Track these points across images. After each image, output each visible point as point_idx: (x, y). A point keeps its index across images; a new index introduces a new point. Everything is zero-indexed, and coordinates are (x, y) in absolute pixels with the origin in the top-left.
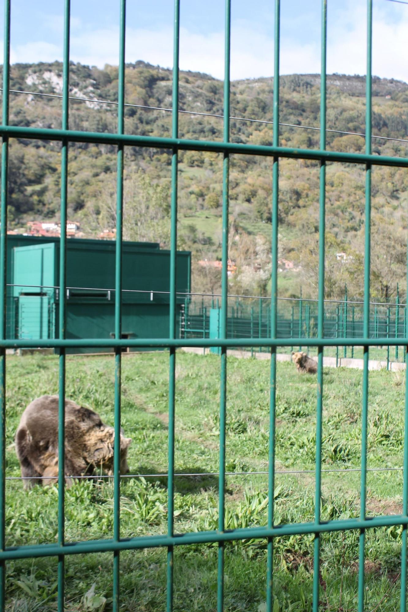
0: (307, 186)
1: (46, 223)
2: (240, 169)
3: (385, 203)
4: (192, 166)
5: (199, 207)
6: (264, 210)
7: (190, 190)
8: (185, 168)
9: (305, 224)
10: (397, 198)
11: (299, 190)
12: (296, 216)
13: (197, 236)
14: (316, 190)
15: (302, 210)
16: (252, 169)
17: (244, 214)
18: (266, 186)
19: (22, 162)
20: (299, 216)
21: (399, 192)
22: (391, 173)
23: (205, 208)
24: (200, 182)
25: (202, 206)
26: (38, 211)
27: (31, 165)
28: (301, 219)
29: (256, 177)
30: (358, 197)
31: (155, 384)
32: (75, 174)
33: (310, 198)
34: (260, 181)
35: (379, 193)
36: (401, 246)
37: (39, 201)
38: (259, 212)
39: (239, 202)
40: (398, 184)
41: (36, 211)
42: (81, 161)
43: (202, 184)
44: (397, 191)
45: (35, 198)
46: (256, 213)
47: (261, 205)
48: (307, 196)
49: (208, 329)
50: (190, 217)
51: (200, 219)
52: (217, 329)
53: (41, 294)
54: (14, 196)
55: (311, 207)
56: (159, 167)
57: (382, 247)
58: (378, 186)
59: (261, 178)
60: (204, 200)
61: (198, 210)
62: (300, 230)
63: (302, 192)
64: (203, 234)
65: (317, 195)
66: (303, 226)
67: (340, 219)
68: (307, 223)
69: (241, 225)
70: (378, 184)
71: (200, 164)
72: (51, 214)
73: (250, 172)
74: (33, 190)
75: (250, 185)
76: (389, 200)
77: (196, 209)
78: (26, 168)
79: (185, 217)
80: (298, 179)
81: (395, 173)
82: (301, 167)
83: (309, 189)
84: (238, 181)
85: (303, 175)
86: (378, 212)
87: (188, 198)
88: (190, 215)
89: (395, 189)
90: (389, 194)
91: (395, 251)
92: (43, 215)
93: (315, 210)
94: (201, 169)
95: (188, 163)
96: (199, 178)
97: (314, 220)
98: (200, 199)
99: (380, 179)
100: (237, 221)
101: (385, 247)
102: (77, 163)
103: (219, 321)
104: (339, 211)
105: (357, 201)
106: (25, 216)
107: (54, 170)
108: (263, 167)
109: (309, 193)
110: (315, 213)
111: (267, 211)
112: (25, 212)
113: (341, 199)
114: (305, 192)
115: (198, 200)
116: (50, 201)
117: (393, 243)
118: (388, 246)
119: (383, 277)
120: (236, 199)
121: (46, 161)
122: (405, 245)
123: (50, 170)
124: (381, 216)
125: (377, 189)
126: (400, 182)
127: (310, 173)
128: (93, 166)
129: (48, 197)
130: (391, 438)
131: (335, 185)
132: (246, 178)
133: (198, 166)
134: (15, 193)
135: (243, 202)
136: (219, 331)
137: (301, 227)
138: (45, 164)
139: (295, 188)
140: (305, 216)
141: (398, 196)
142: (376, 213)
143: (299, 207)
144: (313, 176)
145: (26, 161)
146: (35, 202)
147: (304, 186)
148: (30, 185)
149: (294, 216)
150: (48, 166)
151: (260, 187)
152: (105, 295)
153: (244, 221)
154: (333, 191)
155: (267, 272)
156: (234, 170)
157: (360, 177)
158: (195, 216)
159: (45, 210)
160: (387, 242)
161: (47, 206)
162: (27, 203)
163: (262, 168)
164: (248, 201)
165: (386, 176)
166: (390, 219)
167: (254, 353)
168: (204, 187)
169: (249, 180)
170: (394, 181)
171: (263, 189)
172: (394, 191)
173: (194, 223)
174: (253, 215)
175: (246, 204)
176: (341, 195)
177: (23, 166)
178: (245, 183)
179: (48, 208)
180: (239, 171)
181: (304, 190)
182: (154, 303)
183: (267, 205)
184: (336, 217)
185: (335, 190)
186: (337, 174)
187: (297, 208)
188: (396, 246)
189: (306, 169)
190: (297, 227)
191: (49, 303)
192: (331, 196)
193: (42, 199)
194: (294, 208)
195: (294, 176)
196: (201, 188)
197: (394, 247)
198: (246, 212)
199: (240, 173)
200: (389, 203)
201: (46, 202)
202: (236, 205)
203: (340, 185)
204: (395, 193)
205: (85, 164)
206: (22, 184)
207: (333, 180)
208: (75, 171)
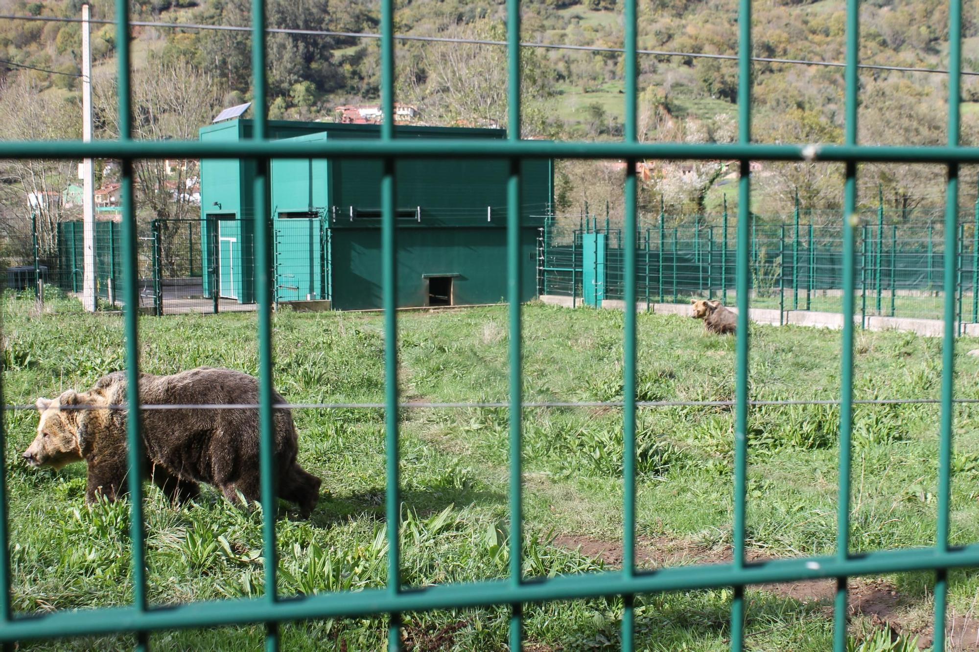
0: (785, 36)
1: (365, 107)
2: (674, 12)
3: (916, 60)
4: (597, 10)
5: (607, 76)
6: (713, 77)
7: (594, 47)
8: (585, 13)
9: (781, 100)
10: (937, 52)
11: (771, 44)
12: (767, 86)
13: (606, 122)
14: (800, 42)
15: (777, 76)
16: (693, 10)
17: (682, 85)
18: (717, 39)
19: (326, 12)
20: (772, 87)
21: (940, 41)
22: (926, 10)
23: (617, 78)
24: (610, 34)
25: (613, 73)
26: (353, 88)
27: (339, 15)
28: (775, 90)
29: (700, 24)
30: (869, 52)
31: (444, 351)
32: (410, 28)
33: (790, 55)
34: (706, 31)
35: (905, 44)
36: (930, 129)
37: (354, 73)
38: (705, 81)
39: (673, 65)
40: (939, 28)
41: (348, 88)
42: (419, 7)
43: (613, 38)
44: (936, 39)
45: (347, 67)
46: (701, 83)
47: (709, 69)
48: (785, 52)
49: (581, 266)
50: (593, 91)
51: (610, 95)
52: (594, 266)
53: (310, 215)
54: (314, 65)
55: (792, 71)
56: (543, 12)
57: (897, 131)
58: (903, 33)
59: (709, 26)
60: (616, 64)
61: (606, 80)
62: (773, 109)
63: (777, 47)
64: (615, 118)
65: (801, 50)
66: (778, 102)
67: (839, 90)
68: (784, 97)
69: (676, 102)
70: (904, 29)
71: (609, 6)
72: (372, 93)
73: (691, 17)
74: (343, 56)
75: (690, 37)
76: (922, 55)
77: (604, 79)
78: (331, 21)
79: (587, 92)
80: (771, 24)
81: (934, 9)
82: (774, 5)
83: (789, 41)
84: (671, 32)
85: (779, 18)
86: (903, 77)
87: (590, 61)
88: (594, 88)
89: (932, 36)
90: (923, 45)
91: (919, 137)
92: (360, 95)
93: (799, 75)
94: (610, 14)
95: (589, 4)
96: (607, 29)
97: (796, 93)
98: (610, 62)
99: (907, 21)
100: (670, 96)
101: (901, 132)
102: (412, 10)
103: (596, 252)
104: (838, 76)
105: (869, 58)
106: (332, 96)
107: (375, 22)
108: (713, 8)
109: (788, 47)
110: (797, 81)
111: (719, 79)
112: (332, 91)
113: (841, 56)
114: (782, 46)
115: (606, 64)
116: (370, 72)
117: (915, 124)
118: (907, 130)
119: (897, 182)
120: (668, 61)
121: (363, 8)
122: (937, 128)
123: (370, 23)
124: (909, 83)
125: (902, 37)
126: (942, 24)
127: (790, 15)
128: (439, 14)
129: (367, 65)
130: (765, 435)
131: (832, 34)
132: (684, 27)
133: (606, 9)
134: (316, 61)
135: (679, 66)
136: (596, 268)
137: (774, 103)
138: (361, 13)
139: (765, 39)
140: (782, 86)
141: (938, 48)
142: (899, 78)
143: (771, 71)
144: (796, 20)
145: (330, 9)
146: (348, 75)
147: (780, 37)
148: (339, 48)
149: (763, 86)
150: (366, 15)
151: (707, 39)
152: (412, 214)
153: (681, 97)
154: (828, 44)
155: (704, 177)
156: (665, 14)
157: (873, 18)
158: (602, 91)
159: (364, 86)
160: (905, 122)
161: (366, 81)
162: (335, 75)
163: (710, 9)
164: (688, 63)
165: (917, 16)
166: (924, 87)
167: (651, 305)
168: (616, 43)
169: (690, 30)
170: (931, 24)
171: (712, 42)
172: (931, 41)
173: (601, 101)
174: (695, 87)
175: (684, 69)
176: (842, 50)
177: (327, 18)
178: (683, 34)
179: (368, 84)
180: (673, 16)
181: (780, 42)
182: (493, 225)
183: (718, 69)
184: (832, 86)
185: (832, 41)
186: (836, 15)
187: (768, 73)
188: (921, 129)
189: (783, 8)
190: (768, 104)
191: (321, 229)
192: (825, 51)
193: (358, 69)
194: (763, 73)
195: (764, 21)
196: (610, 44)
197: (917, 130)
198: (685, 82)
199: (674, 19)
200: (922, 61)
201: (364, 74)
202: (667, 70)
203: (841, 33)
204: (933, 43)
205: (425, 11)
206: (327, 47)
207: (829, 24)
208: (409, 23)
